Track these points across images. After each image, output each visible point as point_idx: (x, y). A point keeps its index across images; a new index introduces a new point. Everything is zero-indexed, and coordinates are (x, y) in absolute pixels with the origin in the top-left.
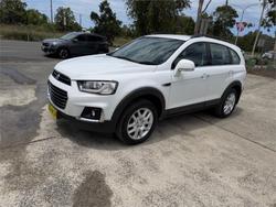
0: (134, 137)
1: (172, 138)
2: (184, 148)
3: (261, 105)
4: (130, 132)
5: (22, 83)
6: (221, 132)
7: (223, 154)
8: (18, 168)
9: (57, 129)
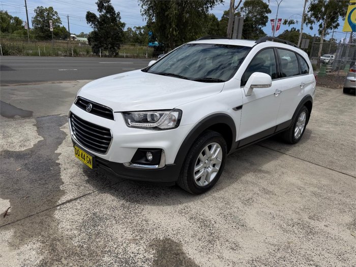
0: (201, 184)
1: (244, 178)
2: (266, 191)
3: (328, 122)
4: (196, 177)
5: (11, 117)
6: (299, 164)
7: (314, 194)
8: (53, 249)
9: (88, 181)
